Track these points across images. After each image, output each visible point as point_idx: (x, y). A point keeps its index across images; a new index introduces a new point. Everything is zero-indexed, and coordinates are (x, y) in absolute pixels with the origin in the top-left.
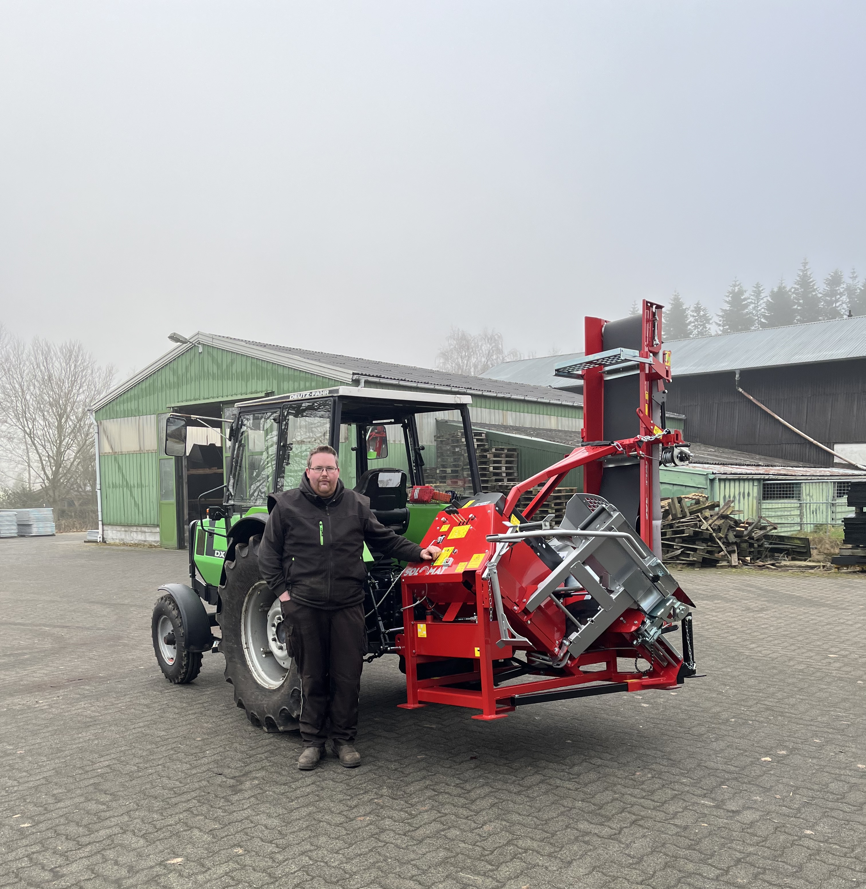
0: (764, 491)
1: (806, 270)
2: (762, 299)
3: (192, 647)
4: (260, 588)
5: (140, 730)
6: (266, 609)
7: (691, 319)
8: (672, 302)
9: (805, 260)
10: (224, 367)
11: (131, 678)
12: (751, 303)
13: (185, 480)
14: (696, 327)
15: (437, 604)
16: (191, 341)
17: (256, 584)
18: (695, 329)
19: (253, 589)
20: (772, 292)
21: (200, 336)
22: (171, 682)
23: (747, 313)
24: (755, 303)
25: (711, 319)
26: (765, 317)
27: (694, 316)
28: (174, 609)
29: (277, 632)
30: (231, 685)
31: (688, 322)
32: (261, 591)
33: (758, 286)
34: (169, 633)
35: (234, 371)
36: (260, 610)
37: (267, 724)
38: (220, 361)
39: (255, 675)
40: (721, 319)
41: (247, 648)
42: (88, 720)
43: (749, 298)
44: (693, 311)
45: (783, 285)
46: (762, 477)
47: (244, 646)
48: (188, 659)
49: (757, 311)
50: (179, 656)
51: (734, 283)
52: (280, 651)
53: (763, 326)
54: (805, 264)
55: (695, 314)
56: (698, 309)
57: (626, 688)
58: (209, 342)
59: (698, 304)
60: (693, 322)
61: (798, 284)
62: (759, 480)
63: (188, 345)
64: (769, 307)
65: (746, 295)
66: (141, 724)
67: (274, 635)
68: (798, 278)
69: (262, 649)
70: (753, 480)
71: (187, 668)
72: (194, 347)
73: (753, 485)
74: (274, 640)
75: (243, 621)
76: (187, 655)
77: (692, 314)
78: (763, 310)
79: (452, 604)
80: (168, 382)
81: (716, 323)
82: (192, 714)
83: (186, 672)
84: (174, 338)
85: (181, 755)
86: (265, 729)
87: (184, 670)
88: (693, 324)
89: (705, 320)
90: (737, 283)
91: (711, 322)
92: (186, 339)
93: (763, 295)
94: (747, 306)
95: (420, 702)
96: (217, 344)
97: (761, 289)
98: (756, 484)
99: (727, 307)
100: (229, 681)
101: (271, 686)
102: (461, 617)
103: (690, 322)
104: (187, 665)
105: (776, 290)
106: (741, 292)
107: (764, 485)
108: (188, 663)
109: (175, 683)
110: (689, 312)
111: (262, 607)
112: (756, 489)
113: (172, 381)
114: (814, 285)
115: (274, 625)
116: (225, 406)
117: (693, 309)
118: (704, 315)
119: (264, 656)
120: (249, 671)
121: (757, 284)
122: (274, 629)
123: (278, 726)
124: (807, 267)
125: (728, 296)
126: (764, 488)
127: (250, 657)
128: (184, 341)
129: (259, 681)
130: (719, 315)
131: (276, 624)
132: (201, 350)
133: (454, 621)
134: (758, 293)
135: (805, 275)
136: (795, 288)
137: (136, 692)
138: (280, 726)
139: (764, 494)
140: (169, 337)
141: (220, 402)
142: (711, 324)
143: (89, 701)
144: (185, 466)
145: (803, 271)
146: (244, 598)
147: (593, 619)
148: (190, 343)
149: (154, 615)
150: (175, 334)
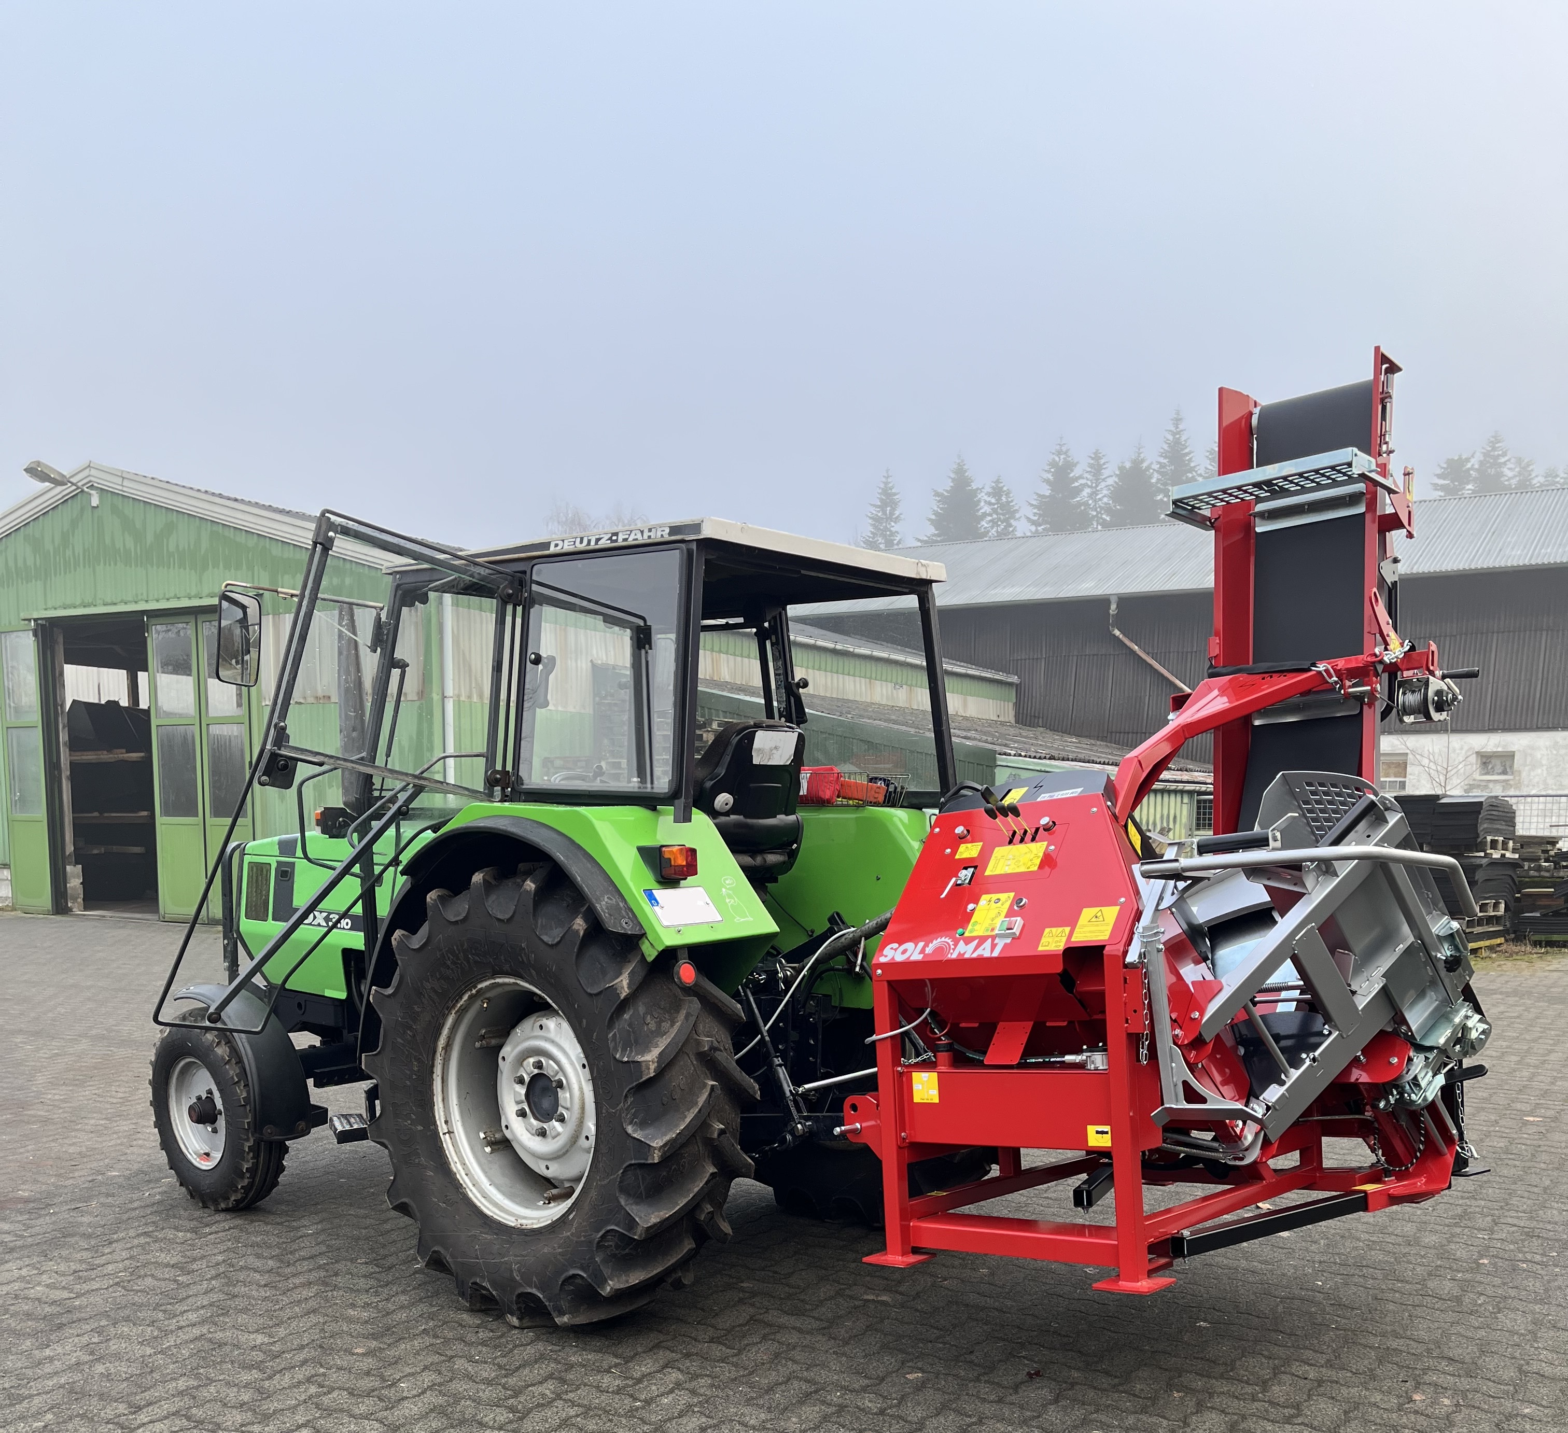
0: (1198, 813)
1: (1179, 433)
2: (1104, 480)
3: (268, 1130)
4: (488, 995)
5: (196, 1331)
6: (494, 1042)
7: (987, 509)
8: (953, 476)
9: (1178, 414)
10: (150, 538)
11: (102, 1200)
12: (1085, 485)
13: (66, 772)
14: (994, 523)
15: (955, 1026)
16: (74, 480)
17: (479, 986)
18: (992, 527)
19: (470, 997)
20: (1121, 468)
21: (93, 472)
22: (205, 1206)
23: (1080, 504)
24: (1091, 487)
25: (1017, 511)
26: (1109, 511)
27: (990, 504)
28: (218, 1044)
29: (527, 1095)
30: (407, 1220)
31: (980, 513)
32: (489, 1000)
33: (1097, 457)
34: (199, 1098)
35: (172, 548)
36: (477, 1045)
37: (519, 1309)
38: (138, 525)
39: (474, 1195)
40: (1035, 511)
41: (449, 1132)
42: (48, 1309)
43: (1081, 477)
44: (988, 494)
45: (1142, 455)
46: (1197, 787)
47: (442, 1128)
48: (256, 1157)
49: (1095, 501)
50: (232, 1150)
51: (1058, 447)
52: (539, 1139)
53: (1106, 525)
54: (1177, 421)
55: (993, 501)
56: (997, 492)
57: (1363, 1204)
58: (114, 484)
59: (998, 482)
60: (990, 515)
61: (1165, 457)
62: (1190, 793)
63: (68, 489)
64: (1117, 494)
65: (1077, 472)
66: (193, 1317)
67: (518, 1103)
68: (1166, 447)
69: (482, 1135)
70: (1182, 792)
71: (253, 1177)
72: (80, 494)
73: (1182, 803)
74: (522, 1114)
75: (438, 1070)
76: (255, 1149)
77: (988, 499)
78: (1105, 500)
79: (1001, 1025)
80: (20, 563)
81: (1028, 519)
82: (303, 1285)
83: (251, 1185)
84: (36, 472)
85: (340, 1398)
86: (515, 1321)
87: (246, 1182)
88: (990, 518)
89: (1006, 512)
90: (1064, 449)
91: (1017, 516)
92: (64, 476)
93: (1106, 473)
94: (1078, 490)
95: (916, 1251)
96: (131, 488)
97: (1102, 461)
98: (1186, 800)
99: (1046, 491)
100: (403, 1208)
101: (524, 1222)
102: (1033, 1056)
103: (985, 515)
104: (253, 1171)
105: (1128, 465)
106: (1070, 466)
107: (1199, 802)
108: (256, 1165)
109: (217, 1211)
110: (983, 496)
111: (483, 1037)
112: (1185, 807)
113: (30, 562)
114: (1190, 460)
115: (521, 1081)
116: (153, 621)
117: (990, 490)
118: (1008, 502)
119: (488, 1149)
120: (457, 1186)
121: (1095, 453)
122: (522, 1090)
123: (554, 1314)
124: (1181, 427)
125: (1049, 472)
126: (1199, 808)
127: (458, 1152)
128: (58, 482)
129: (488, 1209)
130: (1032, 505)
131: (527, 1079)
132: (95, 501)
133: (1020, 1066)
134: (1097, 469)
135: (1177, 442)
136: (1159, 463)
137: (132, 1233)
138: (561, 1313)
139: (1198, 819)
140: (25, 470)
141: (144, 612)
142: (1018, 519)
143: (27, 1261)
144: (65, 744)
145: (1174, 434)
146: (445, 1017)
147: (1317, 1053)
148: (73, 484)
149: (159, 1056)
150: (39, 463)
